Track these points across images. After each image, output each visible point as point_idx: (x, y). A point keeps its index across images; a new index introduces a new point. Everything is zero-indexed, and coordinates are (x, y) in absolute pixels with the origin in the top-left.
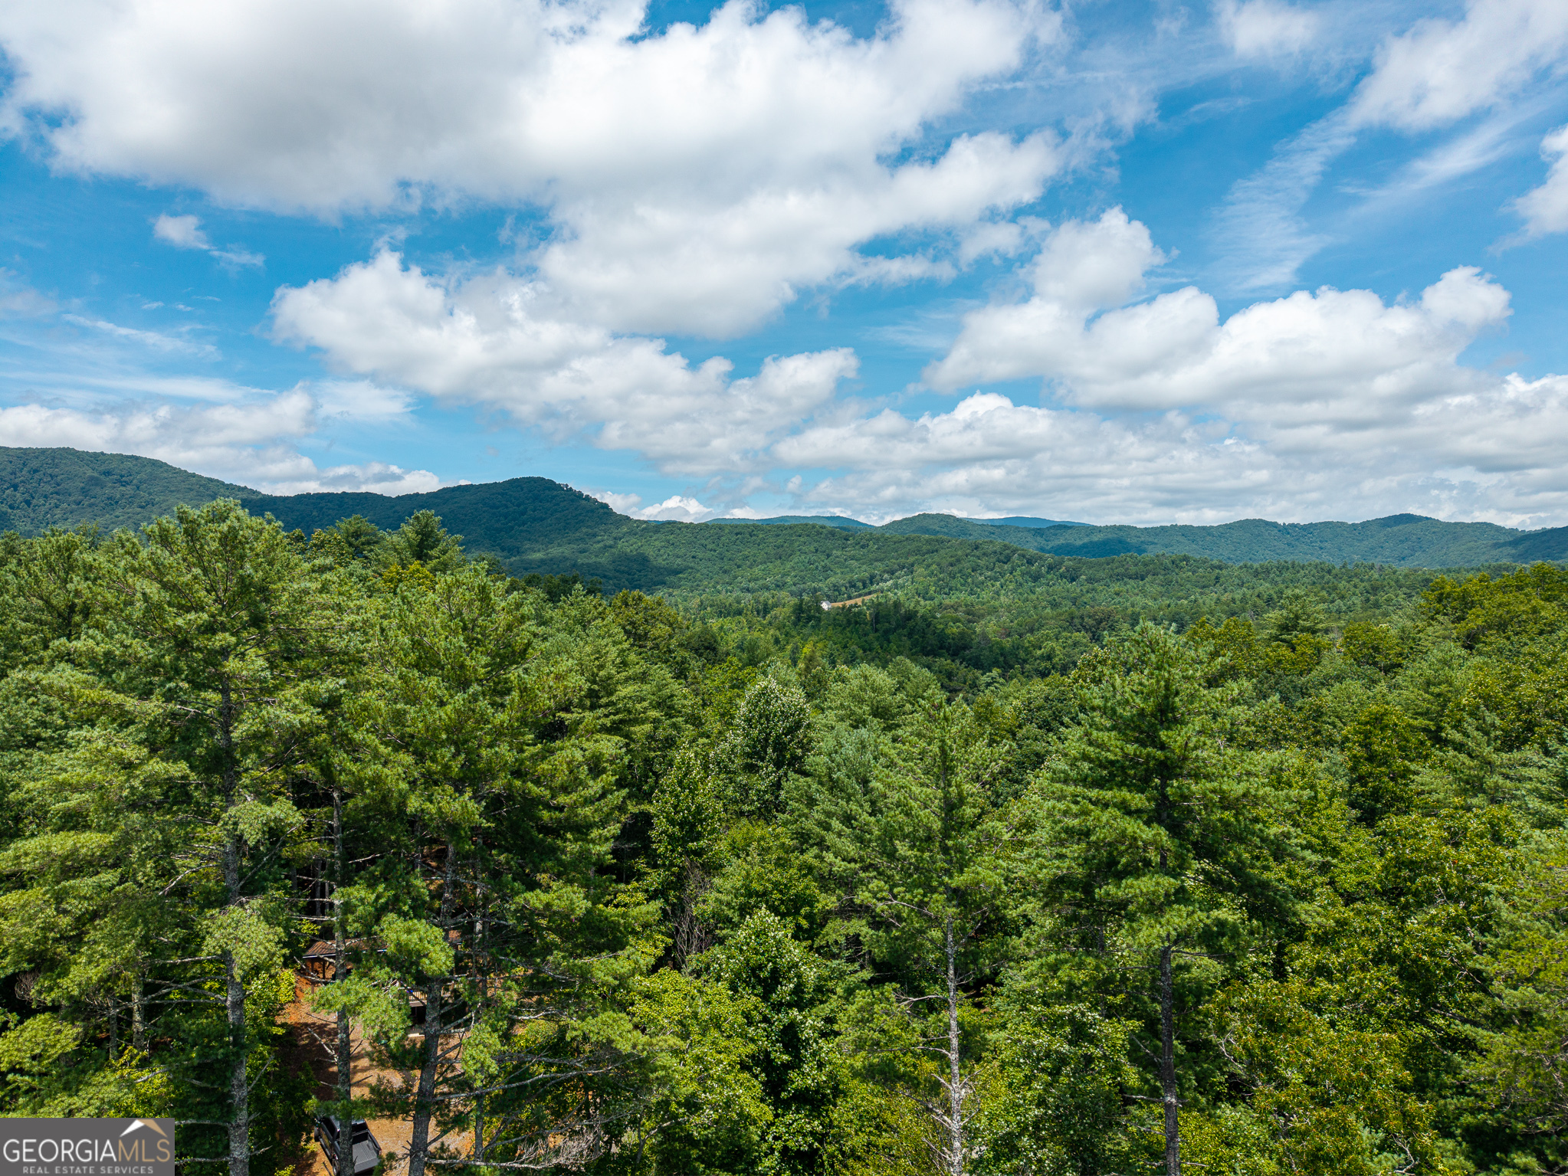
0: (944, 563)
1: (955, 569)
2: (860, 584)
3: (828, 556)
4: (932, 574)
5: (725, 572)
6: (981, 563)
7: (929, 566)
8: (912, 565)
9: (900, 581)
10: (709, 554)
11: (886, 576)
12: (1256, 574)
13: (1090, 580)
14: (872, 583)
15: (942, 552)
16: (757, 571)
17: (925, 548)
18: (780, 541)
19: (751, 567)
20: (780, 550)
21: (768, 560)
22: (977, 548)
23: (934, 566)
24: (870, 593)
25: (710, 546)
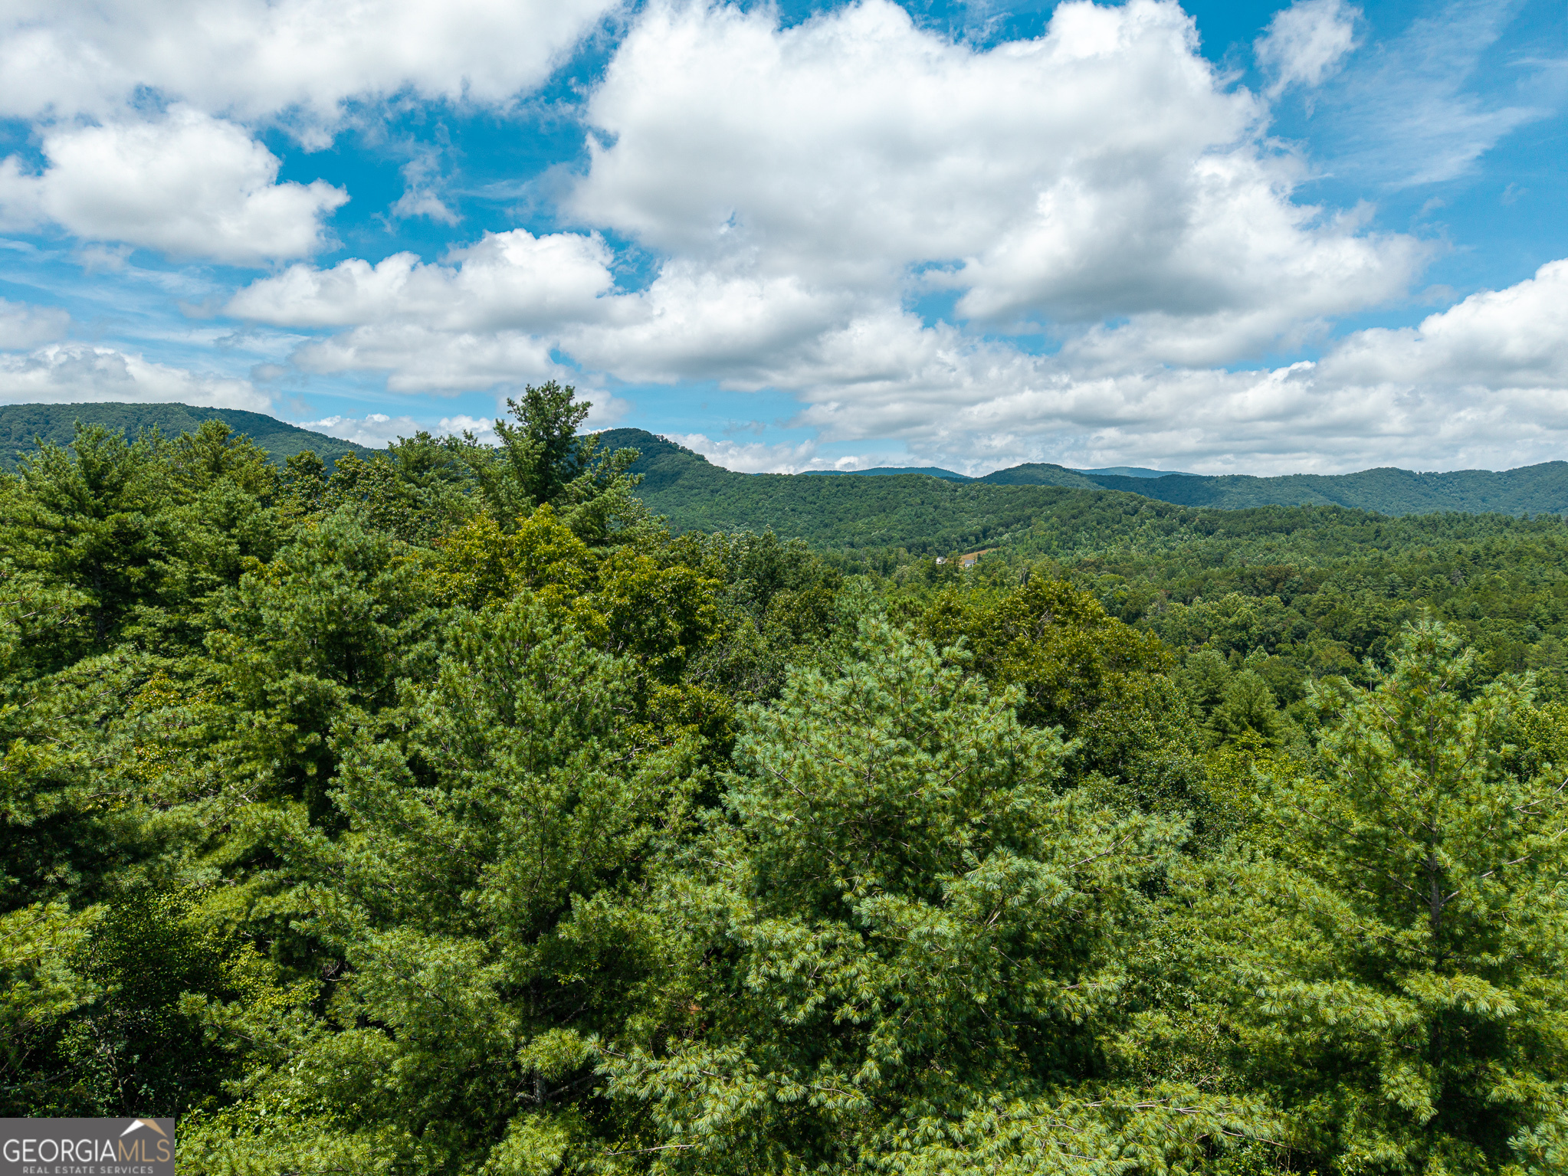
0: (1066, 515)
1: (1078, 521)
2: (972, 538)
3: (936, 508)
4: (1052, 527)
5: (826, 526)
6: (1109, 513)
7: (1047, 519)
8: (1029, 518)
9: (1018, 534)
10: (809, 507)
11: (1001, 529)
12: (1422, 526)
13: (1229, 534)
14: (985, 537)
15: (1061, 503)
16: (860, 524)
17: (1041, 499)
18: (883, 493)
19: (853, 520)
20: (884, 502)
21: (871, 512)
22: (1100, 499)
23: (1054, 519)
24: (983, 548)
25: (810, 499)
